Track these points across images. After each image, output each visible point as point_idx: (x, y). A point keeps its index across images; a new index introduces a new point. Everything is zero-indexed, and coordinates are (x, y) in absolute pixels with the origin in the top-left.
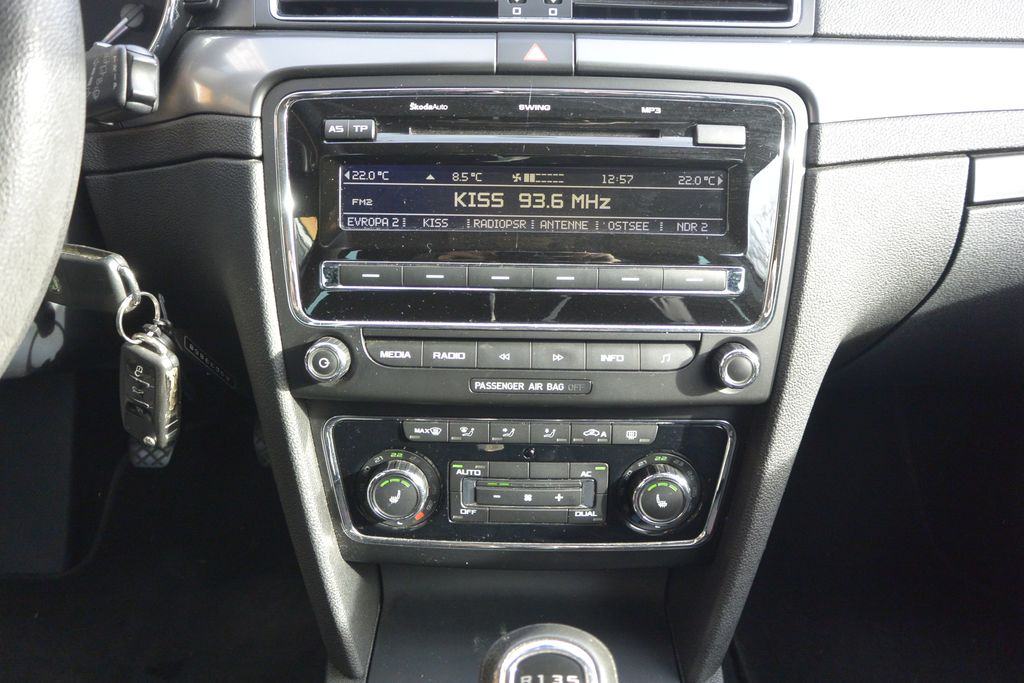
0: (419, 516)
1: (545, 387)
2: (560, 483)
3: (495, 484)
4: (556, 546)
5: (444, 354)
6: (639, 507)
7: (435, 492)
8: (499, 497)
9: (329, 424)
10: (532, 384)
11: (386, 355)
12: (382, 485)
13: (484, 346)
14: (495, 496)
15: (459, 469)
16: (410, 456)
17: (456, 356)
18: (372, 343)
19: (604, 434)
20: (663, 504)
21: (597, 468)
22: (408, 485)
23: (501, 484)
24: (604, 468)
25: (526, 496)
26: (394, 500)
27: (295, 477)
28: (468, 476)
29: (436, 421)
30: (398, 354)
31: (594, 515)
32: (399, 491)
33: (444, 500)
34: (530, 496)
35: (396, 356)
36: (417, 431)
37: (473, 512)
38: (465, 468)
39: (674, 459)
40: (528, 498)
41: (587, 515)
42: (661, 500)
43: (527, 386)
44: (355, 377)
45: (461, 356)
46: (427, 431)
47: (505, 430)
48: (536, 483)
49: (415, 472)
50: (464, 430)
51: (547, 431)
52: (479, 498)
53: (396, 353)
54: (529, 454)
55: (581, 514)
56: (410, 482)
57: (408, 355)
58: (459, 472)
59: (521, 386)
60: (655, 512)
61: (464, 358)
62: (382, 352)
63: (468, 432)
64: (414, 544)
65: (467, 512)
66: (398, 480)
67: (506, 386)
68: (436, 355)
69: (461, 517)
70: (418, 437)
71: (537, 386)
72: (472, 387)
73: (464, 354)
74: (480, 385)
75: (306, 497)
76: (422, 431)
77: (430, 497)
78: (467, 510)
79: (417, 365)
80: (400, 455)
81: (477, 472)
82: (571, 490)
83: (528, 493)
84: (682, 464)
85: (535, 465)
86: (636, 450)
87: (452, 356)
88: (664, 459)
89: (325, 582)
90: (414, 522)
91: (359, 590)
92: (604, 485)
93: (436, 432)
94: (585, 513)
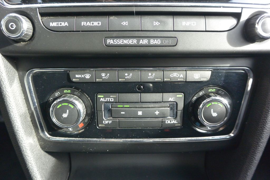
0: (81, 125)
1: (149, 42)
2: (157, 105)
3: (122, 106)
4: (151, 140)
5: (88, 23)
6: (202, 117)
7: (89, 112)
8: (124, 113)
9: (29, 75)
10: (141, 40)
11: (53, 24)
12: (58, 107)
13: (112, 18)
14: (122, 113)
15: (102, 98)
16: (75, 91)
17: (96, 24)
18: (45, 18)
19: (182, 76)
20: (215, 115)
21: (178, 96)
22: (72, 107)
23: (125, 106)
24: (181, 96)
25: (139, 112)
26: (65, 115)
27: (4, 102)
28: (107, 102)
29: (88, 70)
30: (61, 24)
31: (176, 122)
32: (68, 110)
33: (94, 116)
34: (141, 112)
35: (59, 25)
36: (77, 76)
37: (110, 122)
38: (105, 97)
39: (219, 90)
40: (140, 113)
41: (172, 122)
42: (214, 112)
43: (138, 42)
44: (36, 39)
45: (99, 24)
46: (83, 76)
47: (126, 74)
48: (144, 105)
49: (77, 100)
50: (103, 75)
51: (150, 74)
52: (113, 114)
53: (59, 23)
54: (139, 89)
55: (169, 122)
56: (73, 105)
57: (66, 24)
58: (101, 99)
59: (134, 41)
60: (211, 119)
61: (100, 25)
62: (51, 23)
63: (105, 76)
64: (79, 141)
65: (107, 122)
66: (67, 104)
67: (126, 42)
68: (83, 23)
69: (104, 125)
70: (78, 80)
71: (144, 42)
72: (106, 42)
73: (100, 23)
74: (110, 41)
75: (12, 114)
76: (80, 76)
77: (87, 114)
78: (106, 121)
79: (73, 30)
80: (69, 91)
81: (112, 100)
82: (163, 108)
83: (140, 111)
84: (223, 93)
85: (143, 95)
86: (200, 85)
87: (93, 24)
88: (214, 90)
89: (27, 163)
90: (79, 129)
91: (54, 166)
92: (181, 106)
93: (88, 76)
94: (171, 121)
